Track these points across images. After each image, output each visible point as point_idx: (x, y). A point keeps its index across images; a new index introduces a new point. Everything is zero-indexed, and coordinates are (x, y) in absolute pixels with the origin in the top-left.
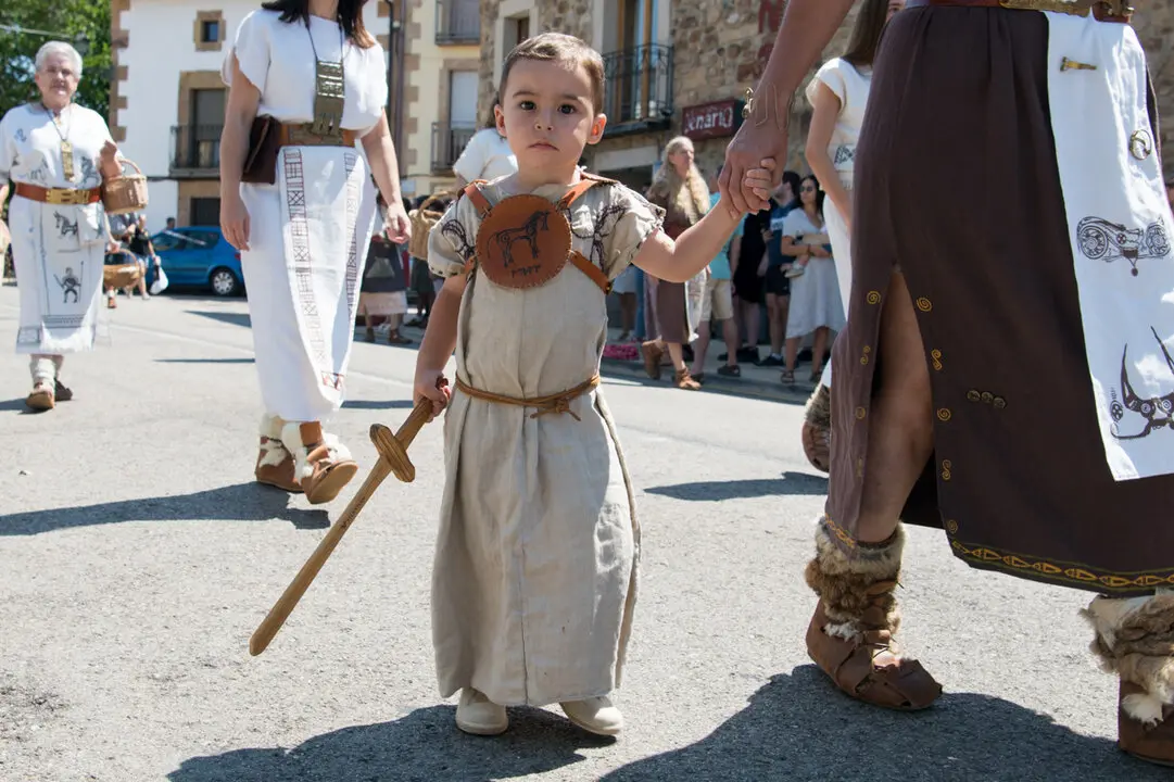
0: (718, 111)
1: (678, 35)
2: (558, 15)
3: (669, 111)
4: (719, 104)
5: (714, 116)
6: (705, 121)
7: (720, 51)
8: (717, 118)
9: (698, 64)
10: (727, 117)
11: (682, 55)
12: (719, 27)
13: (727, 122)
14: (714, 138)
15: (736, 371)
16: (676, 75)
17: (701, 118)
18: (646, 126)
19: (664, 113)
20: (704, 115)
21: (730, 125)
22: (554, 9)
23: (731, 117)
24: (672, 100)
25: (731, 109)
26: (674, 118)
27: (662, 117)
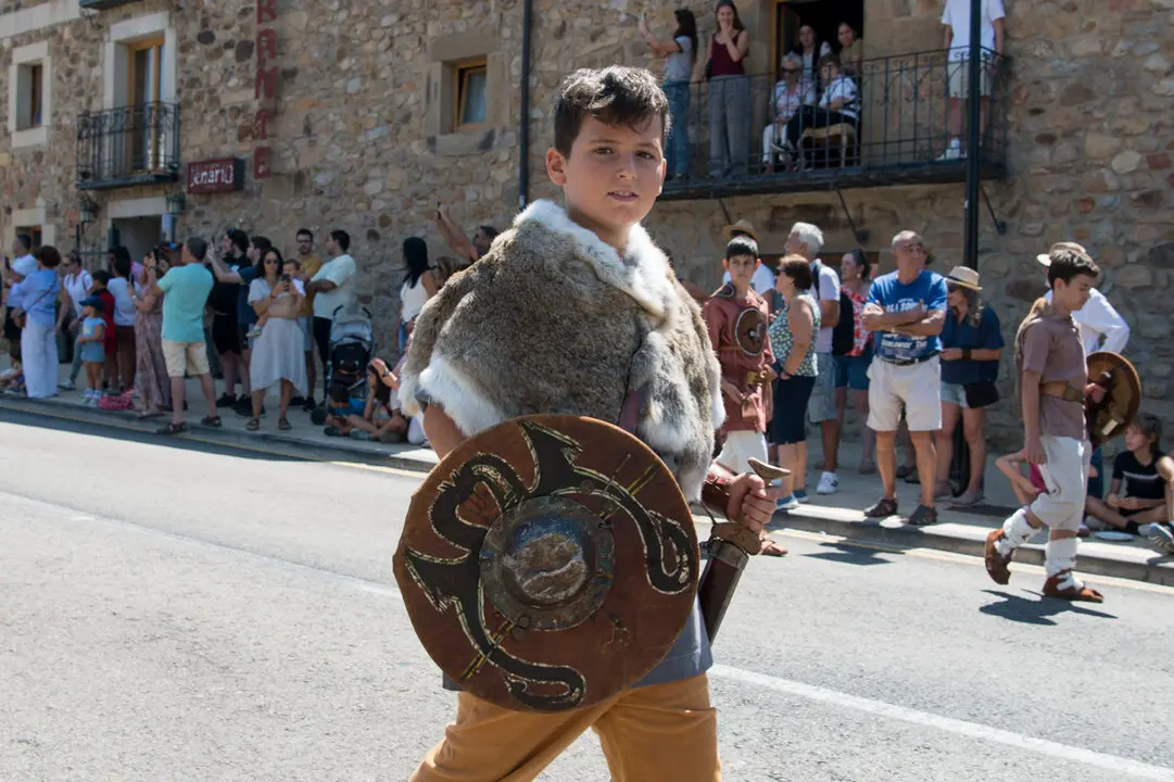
0: (220, 168)
1: (183, 95)
2: (70, 66)
3: (176, 165)
4: (221, 162)
5: (217, 172)
6: (209, 177)
7: (222, 111)
8: (220, 175)
9: (202, 122)
10: (228, 175)
11: (188, 113)
12: (220, 89)
13: (228, 179)
14: (217, 192)
15: (217, 422)
16: (182, 133)
17: (204, 174)
18: (153, 179)
19: (171, 167)
20: (208, 171)
21: (231, 181)
22: (66, 60)
23: (232, 175)
24: (179, 155)
25: (231, 167)
26: (181, 172)
27: (170, 171)
